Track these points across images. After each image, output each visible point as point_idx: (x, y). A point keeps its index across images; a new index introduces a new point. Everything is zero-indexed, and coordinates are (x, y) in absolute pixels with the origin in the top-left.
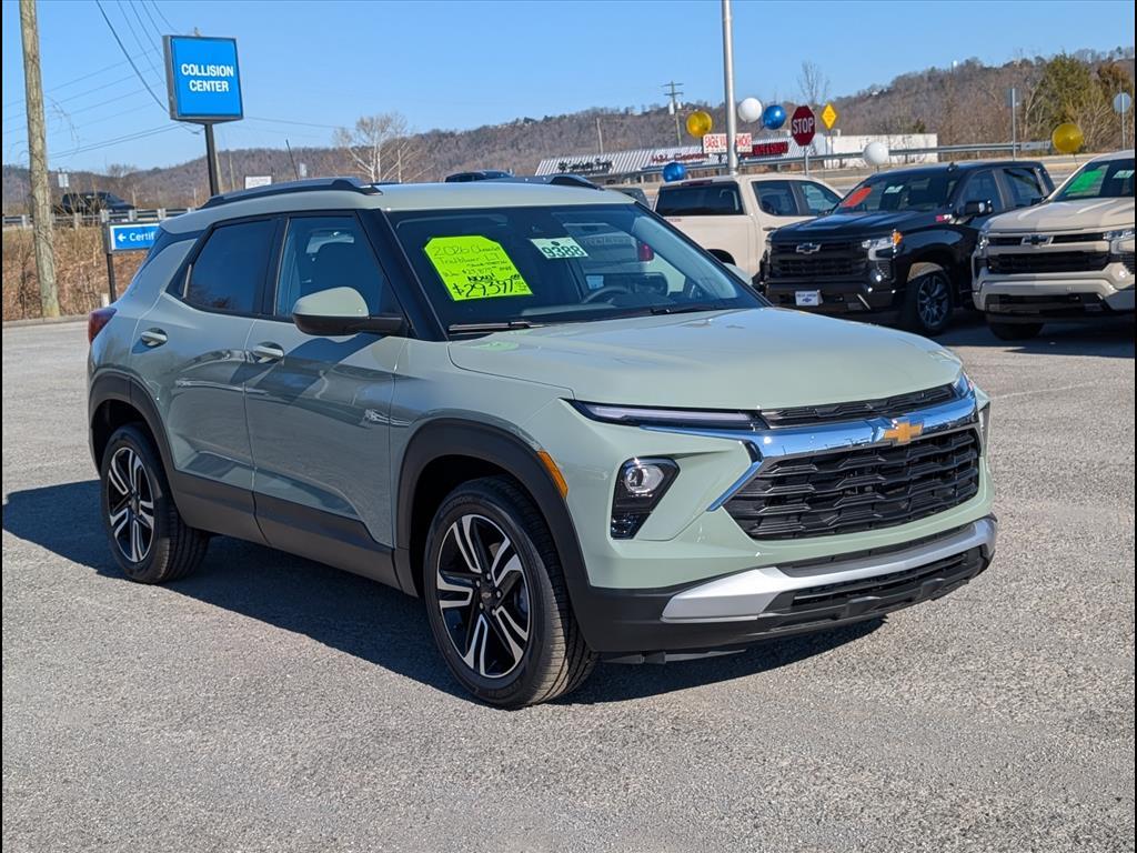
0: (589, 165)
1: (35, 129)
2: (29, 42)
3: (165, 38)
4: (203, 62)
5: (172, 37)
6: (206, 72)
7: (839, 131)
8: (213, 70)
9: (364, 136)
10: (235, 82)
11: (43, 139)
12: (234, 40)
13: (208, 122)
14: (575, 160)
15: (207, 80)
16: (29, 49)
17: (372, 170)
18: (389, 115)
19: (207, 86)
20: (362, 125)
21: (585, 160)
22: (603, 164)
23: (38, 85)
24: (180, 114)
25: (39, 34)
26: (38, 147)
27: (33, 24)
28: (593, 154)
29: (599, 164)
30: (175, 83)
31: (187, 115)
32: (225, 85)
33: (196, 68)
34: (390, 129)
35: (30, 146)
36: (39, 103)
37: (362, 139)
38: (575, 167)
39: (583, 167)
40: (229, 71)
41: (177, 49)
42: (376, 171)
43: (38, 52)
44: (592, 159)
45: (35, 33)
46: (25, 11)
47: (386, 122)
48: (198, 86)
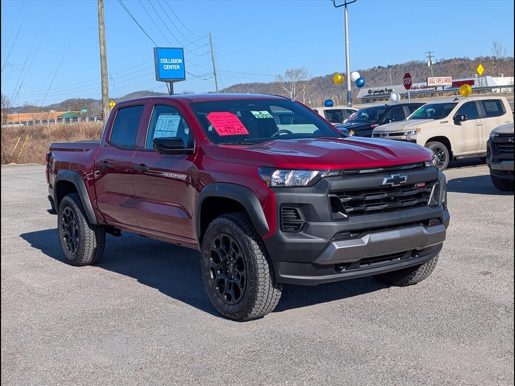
0: (382, 91)
1: (104, 85)
2: (102, 51)
3: (154, 48)
4: (169, 58)
5: (157, 48)
6: (170, 61)
7: (503, 74)
8: (174, 61)
9: (288, 78)
10: (183, 65)
11: (107, 89)
12: (182, 49)
13: (171, 82)
14: (376, 89)
15: (171, 65)
16: (102, 54)
17: (291, 93)
18: (300, 69)
19: (171, 67)
20: (288, 73)
21: (380, 89)
22: (388, 91)
23: (106, 68)
24: (159, 78)
25: (106, 47)
26: (105, 91)
27: (104, 44)
28: (384, 86)
29: (386, 90)
30: (158, 67)
31: (162, 79)
32: (178, 67)
33: (166, 60)
34: (300, 75)
35: (102, 92)
36: (106, 74)
37: (287, 80)
38: (376, 92)
39: (379, 92)
40: (180, 61)
41: (159, 53)
42: (293, 94)
43: (106, 55)
44: (383, 88)
45: (105, 47)
46: (101, 39)
47: (299, 71)
48: (167, 67)
